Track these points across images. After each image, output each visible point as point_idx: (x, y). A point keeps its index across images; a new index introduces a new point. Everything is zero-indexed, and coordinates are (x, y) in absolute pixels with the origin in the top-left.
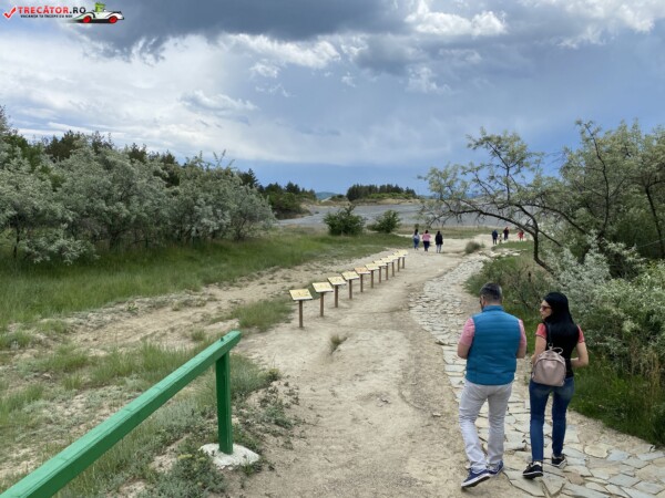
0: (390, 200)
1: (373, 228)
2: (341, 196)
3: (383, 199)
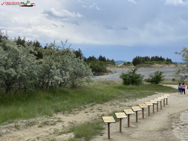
0: (157, 65)
1: (148, 81)
2: (129, 63)
3: (153, 64)
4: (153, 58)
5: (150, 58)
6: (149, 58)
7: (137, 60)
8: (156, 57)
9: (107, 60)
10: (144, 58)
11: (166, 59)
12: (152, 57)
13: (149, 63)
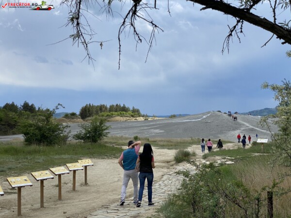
3: (112, 117)
4: (112, 107)
5: (108, 107)
6: (106, 108)
7: (88, 110)
8: (117, 105)
9: (37, 109)
10: (98, 106)
11: (131, 109)
12: (110, 106)
13: (106, 115)
